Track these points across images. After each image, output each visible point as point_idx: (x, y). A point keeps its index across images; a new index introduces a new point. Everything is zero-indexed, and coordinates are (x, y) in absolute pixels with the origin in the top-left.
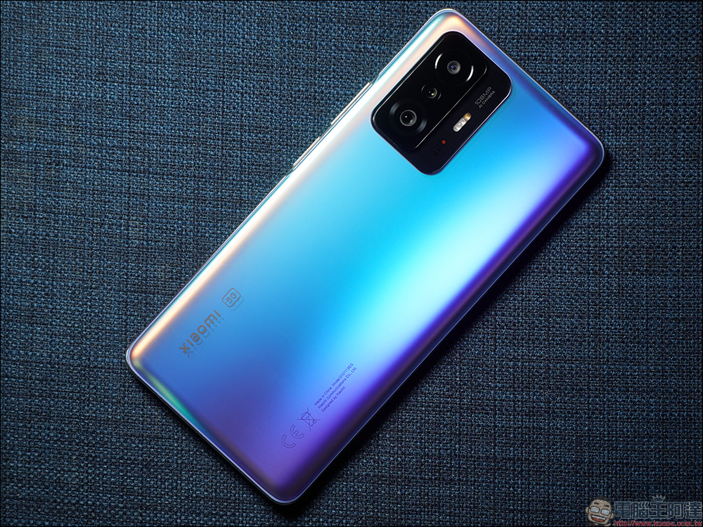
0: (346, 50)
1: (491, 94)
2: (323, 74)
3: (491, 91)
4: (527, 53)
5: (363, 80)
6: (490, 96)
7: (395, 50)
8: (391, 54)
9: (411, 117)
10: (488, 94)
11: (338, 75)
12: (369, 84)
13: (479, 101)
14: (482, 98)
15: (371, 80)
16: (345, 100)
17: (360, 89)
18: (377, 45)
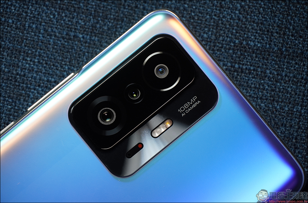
0: (55, 36)
1: (196, 103)
2: (27, 56)
3: (196, 101)
4: (241, 66)
5: (69, 68)
6: (194, 106)
7: (106, 42)
8: (101, 46)
9: (110, 116)
10: (193, 103)
11: (43, 60)
12: (72, 74)
13: (182, 109)
14: (186, 106)
15: (77, 70)
16: (46, 87)
17: (64, 77)
18: (87, 35)
